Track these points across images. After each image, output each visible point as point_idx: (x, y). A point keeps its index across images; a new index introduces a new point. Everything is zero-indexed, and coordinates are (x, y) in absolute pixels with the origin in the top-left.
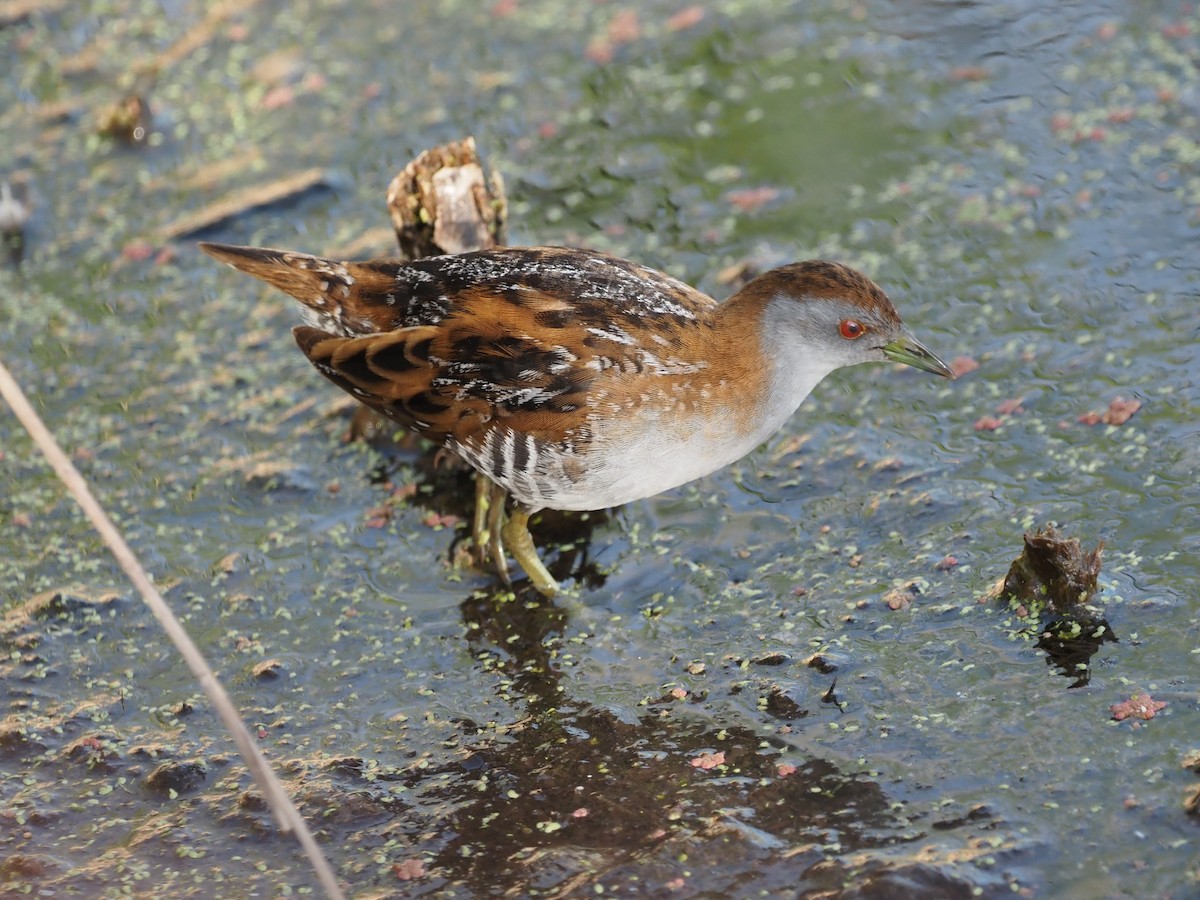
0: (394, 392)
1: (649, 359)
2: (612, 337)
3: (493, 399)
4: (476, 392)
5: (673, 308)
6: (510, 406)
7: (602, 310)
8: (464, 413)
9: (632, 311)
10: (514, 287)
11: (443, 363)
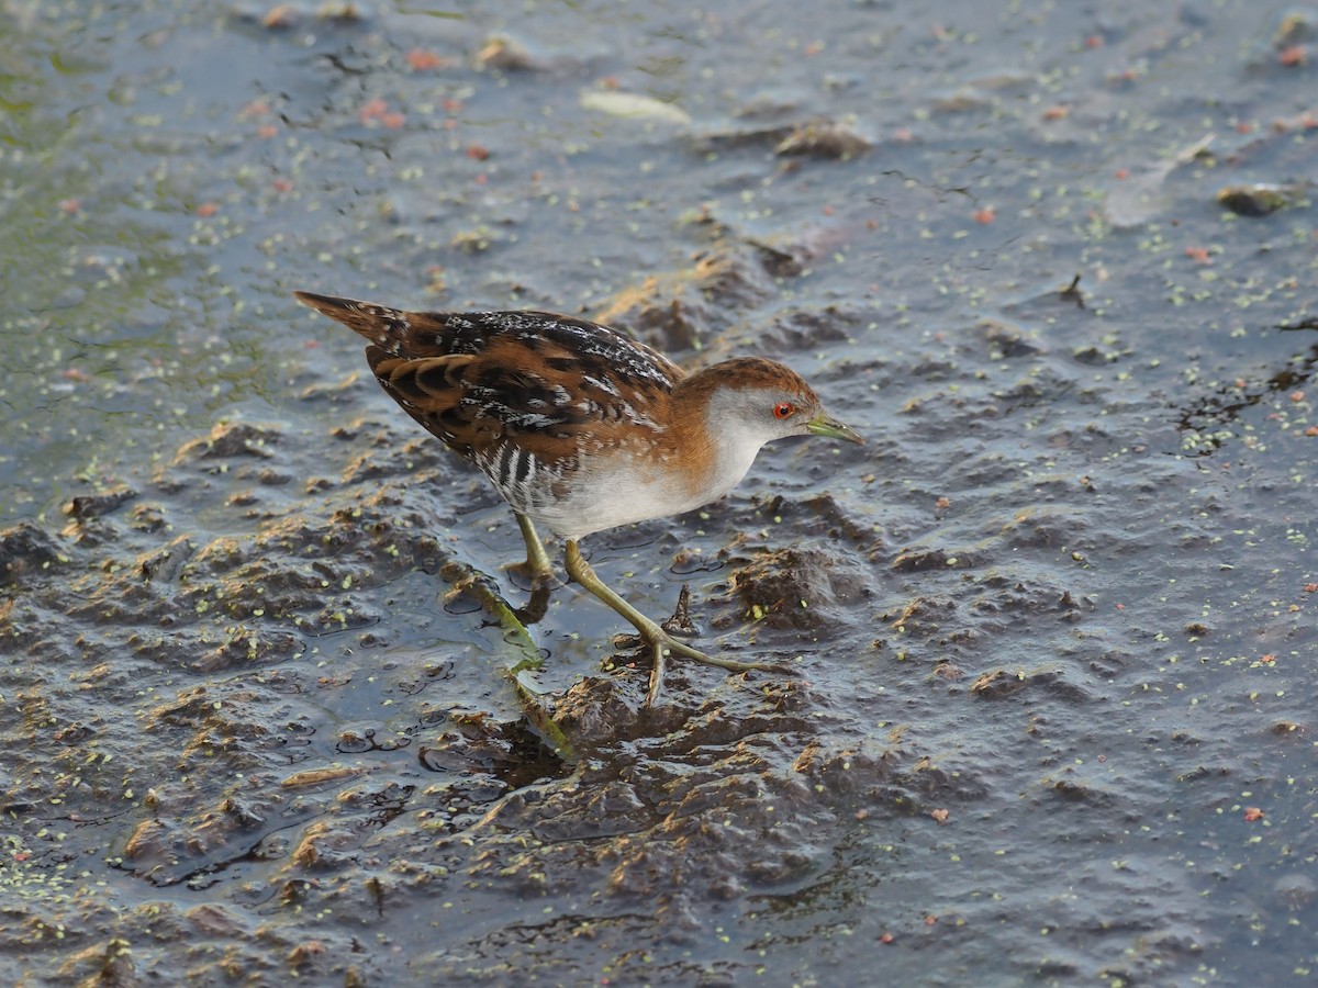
0: (431, 405)
1: (628, 410)
2: (603, 387)
3: (504, 419)
4: (492, 412)
5: (656, 374)
6: (517, 426)
7: (600, 364)
8: (481, 429)
9: (623, 370)
10: (534, 337)
11: (471, 387)
